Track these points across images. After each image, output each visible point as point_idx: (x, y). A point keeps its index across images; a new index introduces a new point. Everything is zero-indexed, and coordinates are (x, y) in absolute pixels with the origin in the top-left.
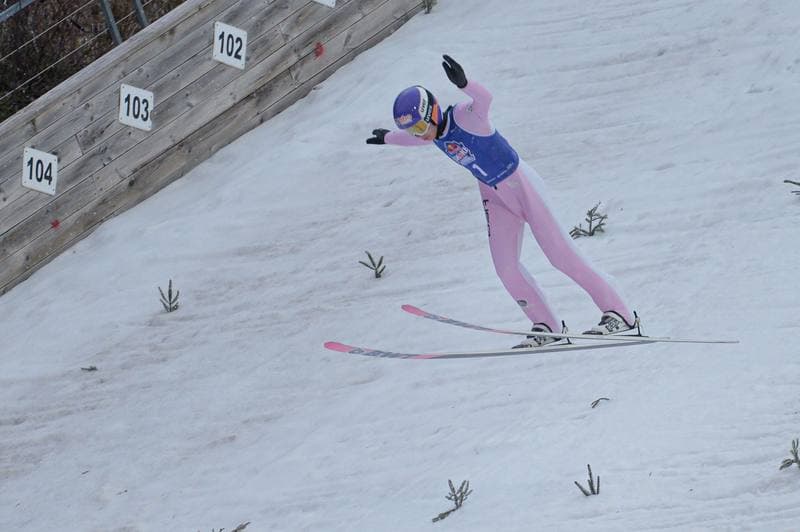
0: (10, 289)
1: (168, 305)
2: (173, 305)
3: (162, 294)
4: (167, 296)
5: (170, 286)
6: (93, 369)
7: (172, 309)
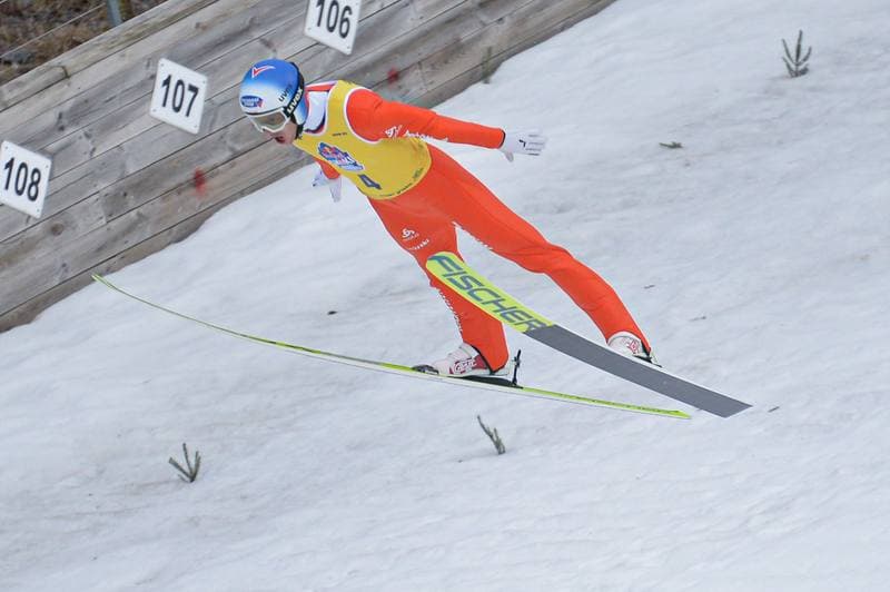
0: (571, 25)
1: (793, 66)
2: (801, 67)
3: (787, 51)
4: (793, 54)
5: (800, 40)
6: (676, 146)
7: (797, 74)
